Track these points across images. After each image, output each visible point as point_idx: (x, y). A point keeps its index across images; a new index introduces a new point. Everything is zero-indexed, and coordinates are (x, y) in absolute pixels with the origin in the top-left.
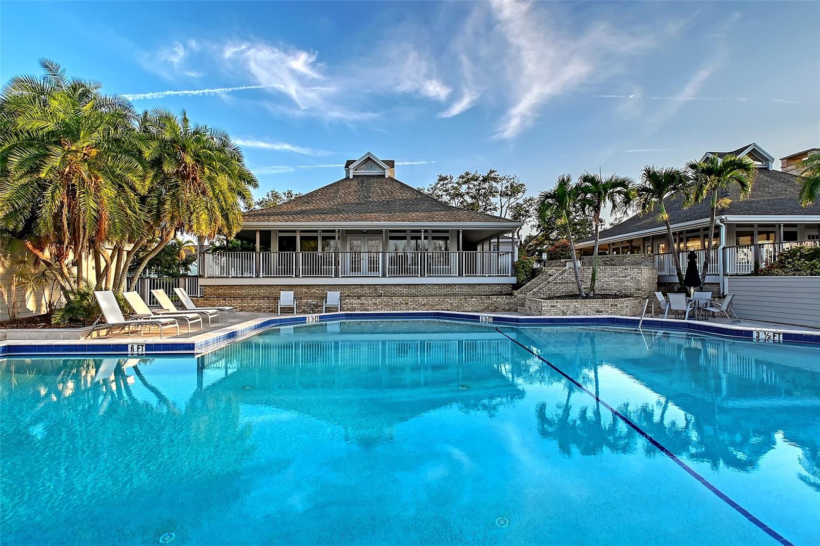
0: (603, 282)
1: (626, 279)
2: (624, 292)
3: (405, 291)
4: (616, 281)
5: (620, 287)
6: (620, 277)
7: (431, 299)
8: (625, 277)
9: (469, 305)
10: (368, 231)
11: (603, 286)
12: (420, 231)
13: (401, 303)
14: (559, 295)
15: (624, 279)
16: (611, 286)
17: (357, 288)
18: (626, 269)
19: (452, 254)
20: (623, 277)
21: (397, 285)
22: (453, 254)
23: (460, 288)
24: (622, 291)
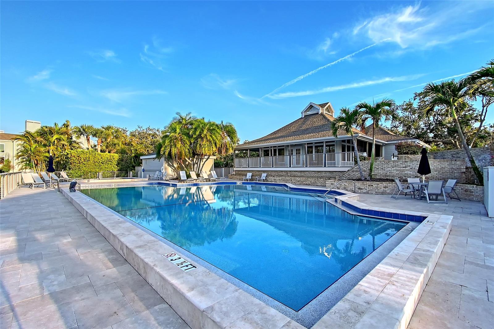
0: (387, 171)
1: (406, 169)
2: (404, 178)
3: (299, 174)
4: (397, 170)
5: (401, 174)
6: (401, 167)
7: (302, 178)
8: (405, 167)
9: (319, 182)
10: (296, 145)
11: (387, 174)
12: (322, 142)
13: (289, 180)
14: (355, 178)
15: (404, 169)
16: (393, 174)
17: (280, 172)
18: (406, 162)
19: (336, 154)
20: (404, 167)
21: (296, 171)
22: (339, 154)
23: (325, 173)
24: (403, 177)
